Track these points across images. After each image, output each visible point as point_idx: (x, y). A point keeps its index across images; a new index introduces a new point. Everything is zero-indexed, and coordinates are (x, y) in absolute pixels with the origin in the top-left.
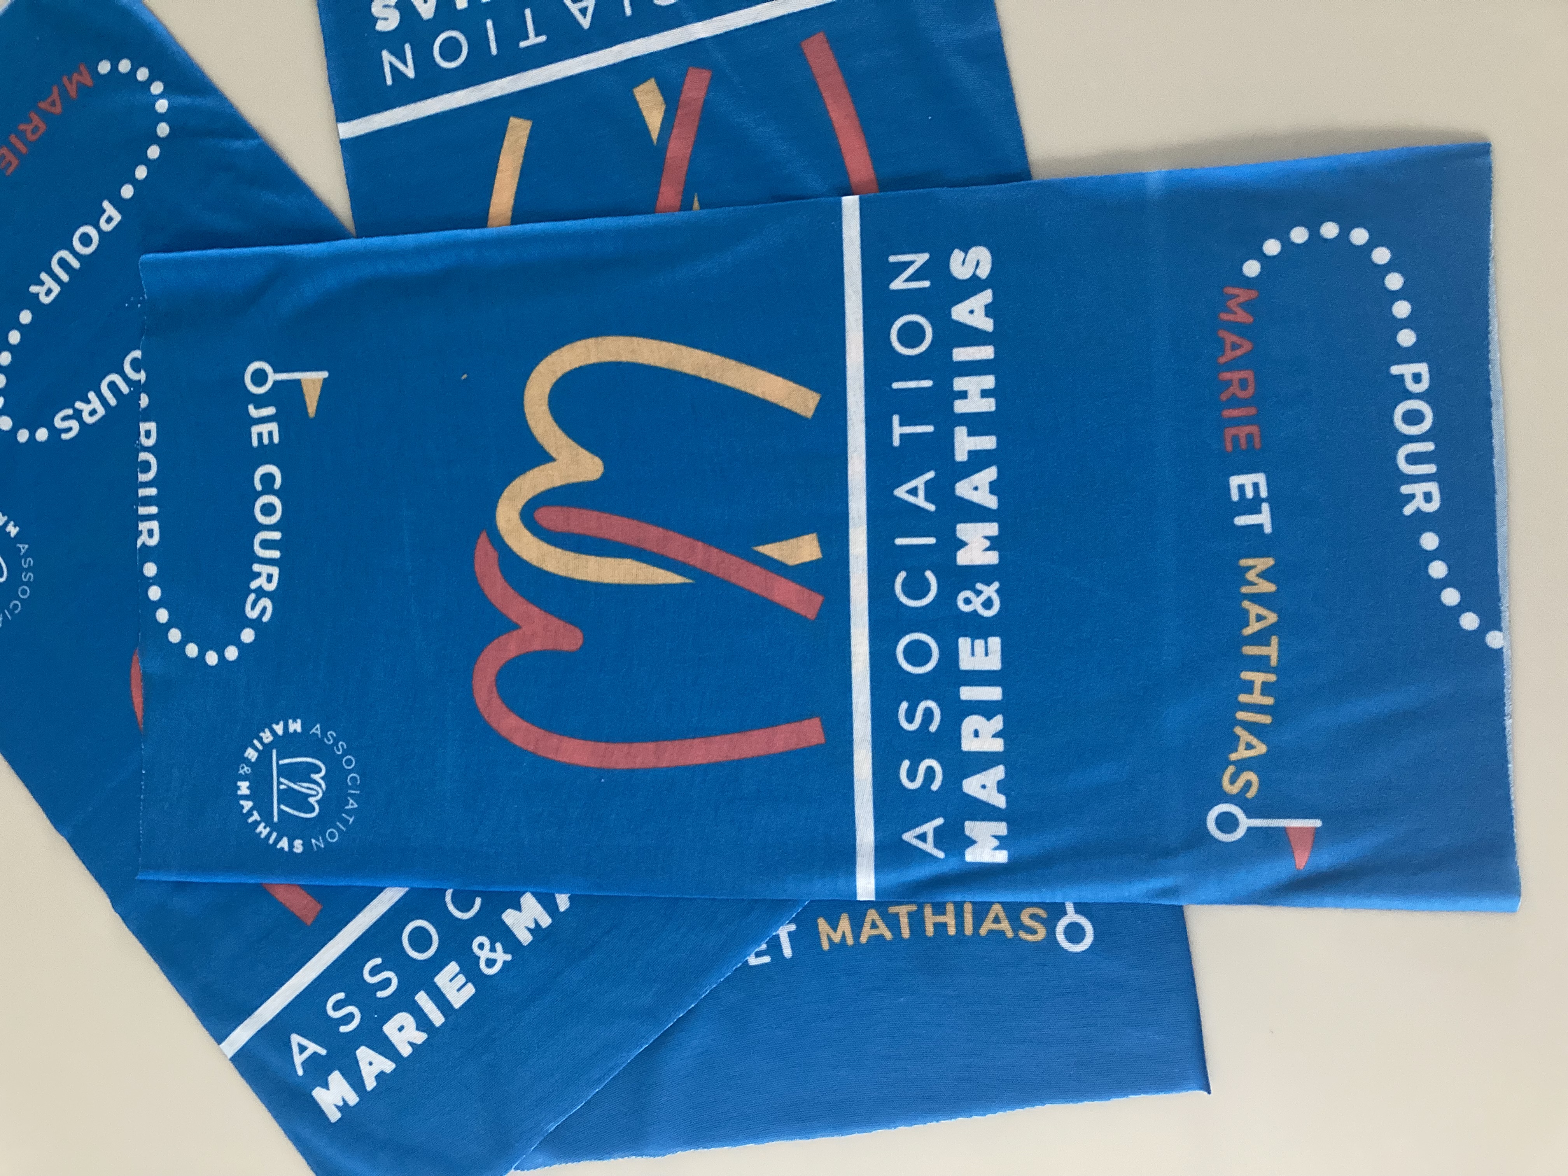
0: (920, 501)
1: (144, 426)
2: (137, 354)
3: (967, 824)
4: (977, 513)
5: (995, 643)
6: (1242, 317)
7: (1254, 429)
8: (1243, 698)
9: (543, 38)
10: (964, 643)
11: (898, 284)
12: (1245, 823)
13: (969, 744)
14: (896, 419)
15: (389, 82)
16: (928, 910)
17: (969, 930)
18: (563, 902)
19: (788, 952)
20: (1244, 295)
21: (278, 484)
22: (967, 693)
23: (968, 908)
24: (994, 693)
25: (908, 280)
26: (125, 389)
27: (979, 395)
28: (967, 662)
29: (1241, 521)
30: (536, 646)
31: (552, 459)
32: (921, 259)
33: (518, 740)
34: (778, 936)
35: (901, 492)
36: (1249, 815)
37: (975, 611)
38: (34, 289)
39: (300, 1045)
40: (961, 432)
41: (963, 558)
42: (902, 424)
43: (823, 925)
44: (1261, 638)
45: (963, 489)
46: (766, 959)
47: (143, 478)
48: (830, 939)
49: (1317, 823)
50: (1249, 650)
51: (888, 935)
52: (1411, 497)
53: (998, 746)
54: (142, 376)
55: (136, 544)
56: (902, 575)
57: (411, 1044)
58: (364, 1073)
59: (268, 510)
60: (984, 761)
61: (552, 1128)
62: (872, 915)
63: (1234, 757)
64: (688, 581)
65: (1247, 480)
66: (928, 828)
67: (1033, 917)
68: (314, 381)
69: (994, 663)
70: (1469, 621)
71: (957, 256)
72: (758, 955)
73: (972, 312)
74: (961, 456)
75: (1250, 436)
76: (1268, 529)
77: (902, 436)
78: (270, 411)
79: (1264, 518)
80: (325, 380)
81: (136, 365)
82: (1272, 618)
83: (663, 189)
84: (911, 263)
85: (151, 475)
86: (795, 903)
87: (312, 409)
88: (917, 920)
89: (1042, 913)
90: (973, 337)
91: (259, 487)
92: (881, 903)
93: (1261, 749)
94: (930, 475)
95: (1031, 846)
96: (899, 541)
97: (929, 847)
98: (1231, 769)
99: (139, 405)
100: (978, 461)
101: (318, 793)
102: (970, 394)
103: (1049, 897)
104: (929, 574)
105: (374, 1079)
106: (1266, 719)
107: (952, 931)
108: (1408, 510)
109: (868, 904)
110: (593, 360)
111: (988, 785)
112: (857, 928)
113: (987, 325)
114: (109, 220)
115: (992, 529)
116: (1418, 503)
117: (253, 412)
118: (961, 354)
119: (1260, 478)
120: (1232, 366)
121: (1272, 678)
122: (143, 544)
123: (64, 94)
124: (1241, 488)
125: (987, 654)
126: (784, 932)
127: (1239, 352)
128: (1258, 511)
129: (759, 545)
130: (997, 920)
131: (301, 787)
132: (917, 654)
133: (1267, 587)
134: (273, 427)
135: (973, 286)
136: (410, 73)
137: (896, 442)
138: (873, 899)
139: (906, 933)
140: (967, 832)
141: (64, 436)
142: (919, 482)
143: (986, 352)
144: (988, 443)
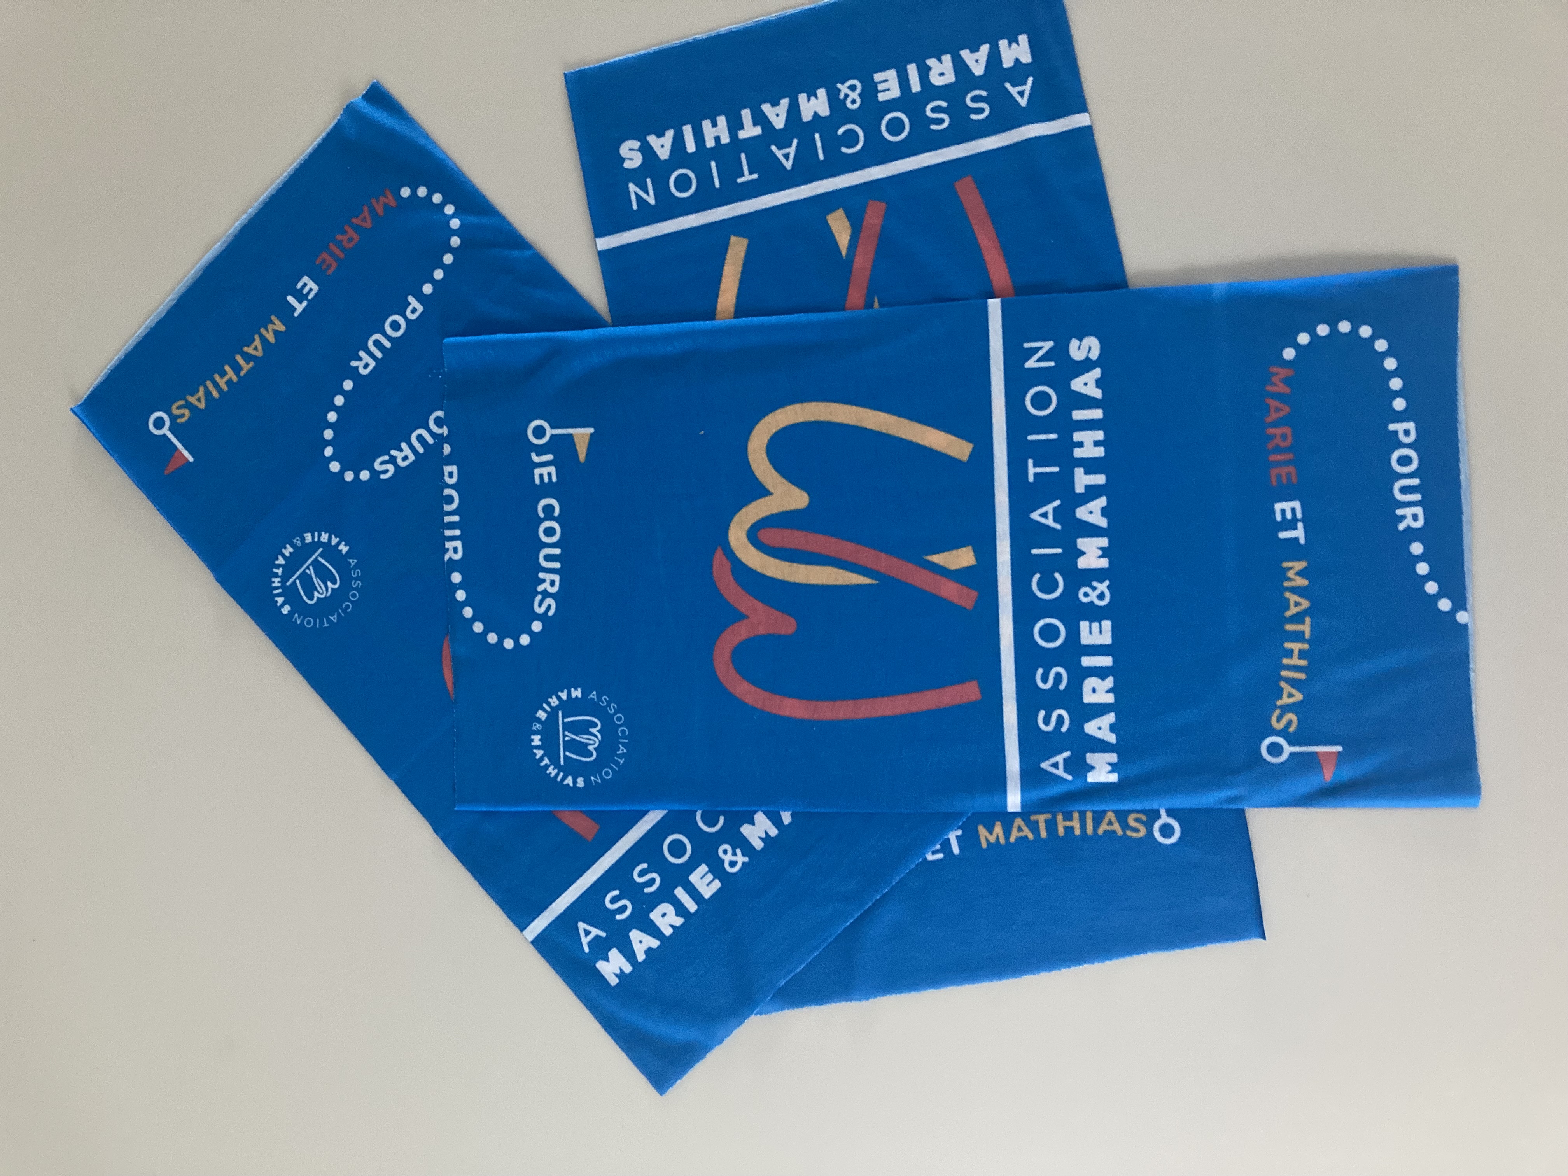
0: (1050, 522)
1: (447, 469)
2: (440, 413)
3: (1088, 755)
4: (1092, 531)
5: (1107, 624)
6: (1283, 389)
7: (1292, 469)
8: (1286, 661)
9: (755, 176)
10: (1084, 625)
11: (1031, 364)
12: (1288, 749)
13: (1088, 698)
14: (1030, 462)
15: (635, 207)
16: (1060, 817)
17: (1090, 830)
18: (786, 818)
19: (956, 850)
20: (1283, 372)
21: (557, 513)
22: (1087, 661)
23: (1089, 815)
24: (1106, 661)
25: (1038, 361)
26: (430, 440)
27: (1093, 444)
28: (1086, 639)
29: (1283, 535)
30: (762, 631)
31: (770, 494)
32: (1048, 345)
33: (749, 700)
34: (949, 839)
35: (1035, 516)
36: (1291, 744)
37: (1092, 602)
38: (354, 363)
39: (585, 930)
40: (1079, 472)
41: (1083, 563)
42: (1035, 466)
43: (982, 831)
44: (1298, 618)
45: (1082, 513)
46: (940, 856)
47: (447, 508)
48: (987, 840)
49: (1339, 749)
50: (1289, 627)
51: (1031, 836)
52: (1404, 517)
53: (1110, 699)
54: (445, 431)
55: (444, 558)
56: (1037, 576)
57: (672, 926)
58: (635, 949)
59: (550, 532)
60: (1099, 710)
61: (783, 983)
62: (1018, 822)
63: (1280, 703)
64: (874, 582)
65: (1287, 506)
66: (1060, 759)
67: (1137, 820)
68: (583, 435)
69: (1106, 639)
70: (1445, 605)
71: (1074, 343)
72: (934, 853)
73: (1086, 384)
74: (1079, 489)
75: (1289, 474)
76: (1302, 541)
77: (1036, 475)
78: (549, 457)
79: (1299, 533)
80: (592, 435)
81: (439, 422)
82: (1306, 604)
83: (850, 291)
84: (1041, 348)
85: (455, 506)
86: (960, 815)
87: (582, 457)
88: (1051, 825)
89: (1144, 818)
90: (1087, 402)
91: (541, 515)
92: (1026, 813)
93: (1299, 697)
94: (1057, 503)
95: (1134, 770)
96: (1035, 551)
97: (1060, 772)
98: (1277, 712)
99: (443, 452)
100: (1092, 492)
101: (595, 742)
102: (1085, 444)
103: (1148, 805)
104: (1057, 576)
105: (643, 953)
106: (1302, 676)
107: (1077, 832)
108: (1402, 527)
109: (1015, 814)
110: (801, 420)
111: (1103, 726)
112: (1007, 833)
113: (1098, 394)
114: (414, 311)
115: (1104, 542)
116: (1409, 522)
117: (536, 458)
118: (1078, 415)
119: (1297, 505)
120: (1276, 424)
121: (1306, 646)
122: (450, 558)
123: (373, 212)
124: (1283, 512)
125: (1101, 632)
126: (953, 836)
127: (1281, 414)
128: (1295, 528)
129: (929, 554)
130: (1110, 823)
131: (584, 739)
132: (1049, 633)
133: (1301, 582)
134: (552, 469)
135: (1086, 365)
136: (652, 200)
137: (1031, 479)
138: (1019, 810)
139: (1044, 834)
140: (1089, 761)
141: (383, 477)
142: (1049, 508)
143: (1097, 414)
144: (1100, 479)
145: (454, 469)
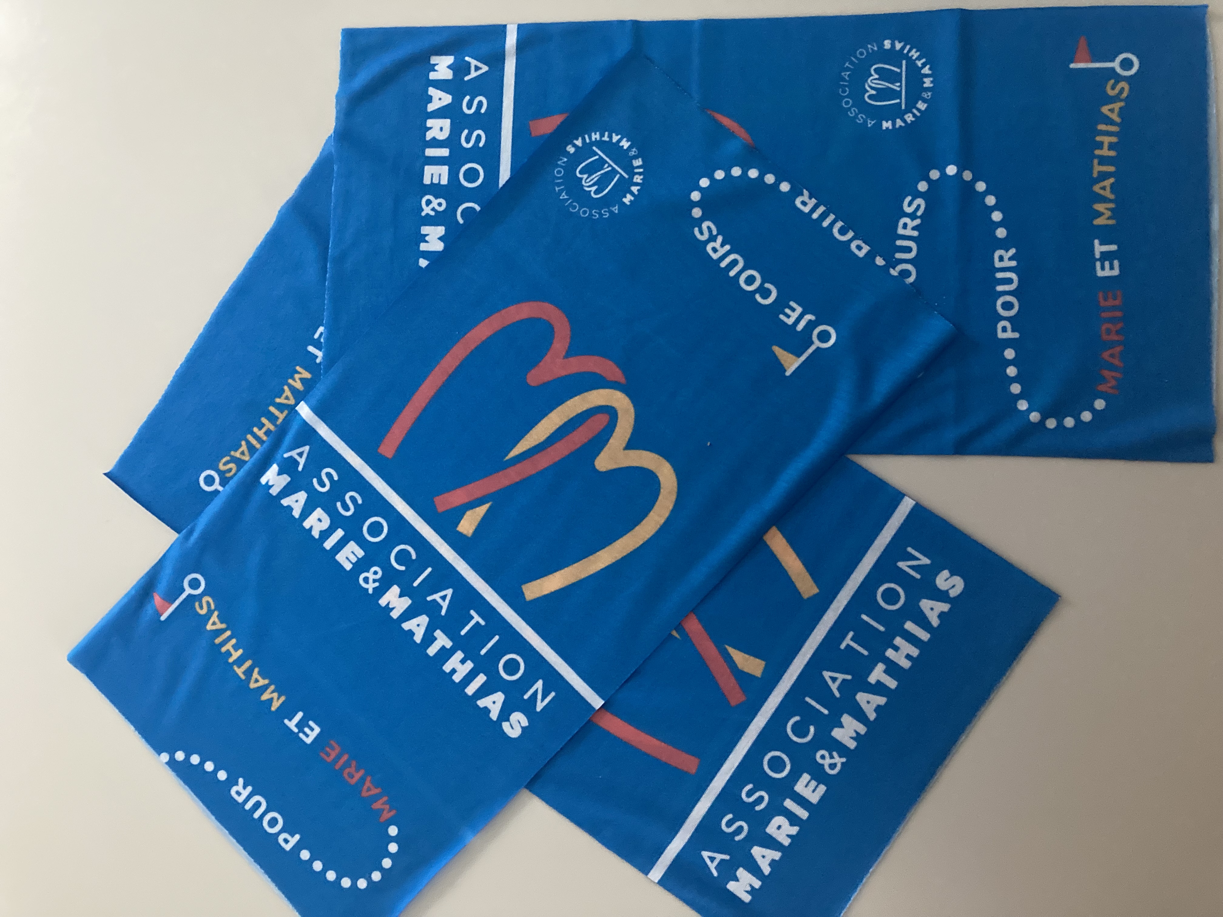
0: (437, 597)
1: (866, 249)
2: (911, 279)
3: (289, 479)
4: (407, 615)
5: (348, 567)
6: (377, 806)
7: (329, 759)
8: (234, 641)
9: (843, 646)
10: (361, 553)
11: (539, 684)
12: (188, 591)
13: (319, 512)
14: (482, 623)
15: (910, 549)
16: (272, 428)
17: (249, 437)
18: (423, 263)
19: (311, 349)
20: (386, 815)
22: (339, 533)
23: (258, 446)
24: (328, 544)
25: (537, 691)
26: (899, 256)
27: (456, 668)
28: (352, 546)
29: (300, 715)
30: (548, 358)
31: (627, 448)
32: (540, 706)
34: (320, 350)
35: (449, 592)
36: (190, 596)
37: (368, 572)
38: (1013, 251)
39: (480, 68)
40: (449, 644)
41: (395, 590)
42: (478, 623)
43: (307, 375)
44: (249, 673)
45: (423, 620)
46: (316, 336)
47: (839, 224)
48: (299, 373)
49: (163, 618)
50: (248, 663)
51: (278, 400)
52: (244, 788)
53: (307, 524)
54: (894, 272)
55: (807, 190)
56: (414, 557)
57: (430, 128)
58: (439, 91)
59: (750, 280)
60: (306, 512)
61: (335, 168)
62: (292, 402)
63: (216, 613)
64: (507, 458)
65: (313, 735)
66: (302, 461)
67: (230, 470)
68: (791, 364)
69: (340, 557)
70: (180, 756)
71: (525, 722)
72: (321, 334)
73: (494, 702)
74: (438, 633)
75: (328, 755)
76: (286, 721)
77: (472, 618)
78: (800, 327)
79: (292, 724)
80: (785, 371)
81: (905, 274)
82: (253, 685)
84: (542, 700)
85: (835, 231)
86: (326, 372)
87: (776, 349)
88: (272, 418)
89: (228, 475)
90: (483, 692)
91: (767, 285)
92: (292, 409)
93: (209, 627)
94: (443, 612)
95: (257, 497)
96: (429, 570)
97: (294, 453)
98: (213, 607)
99: (881, 257)
100: (429, 639)
101: (586, 182)
102: (460, 664)
103: (232, 484)
104: (403, 568)
105: (432, 95)
106: (218, 641)
107: (255, 430)
108: (241, 781)
109: (297, 404)
111: (296, 504)
112: (293, 389)
113: (481, 703)
114: (1004, 329)
115: (395, 615)
116: (239, 787)
117: (809, 317)
118: (481, 679)
119: (308, 741)
120: (363, 780)
121: (231, 660)
122: (802, 195)
123: (1111, 367)
124: (312, 729)
125: (347, 558)
126: (319, 354)
127: (365, 787)
128: (297, 726)
129: (490, 507)
130: (243, 453)
131: (596, 177)
132: (375, 529)
133: (265, 697)
134: (790, 321)
135: (505, 715)
136: (902, 565)
137: (472, 612)
138: (297, 408)
139: (272, 409)
140: (285, 476)
141: (909, 199)
142: (445, 605)
143: (470, 690)
144: (432, 651)
145: (861, 254)
